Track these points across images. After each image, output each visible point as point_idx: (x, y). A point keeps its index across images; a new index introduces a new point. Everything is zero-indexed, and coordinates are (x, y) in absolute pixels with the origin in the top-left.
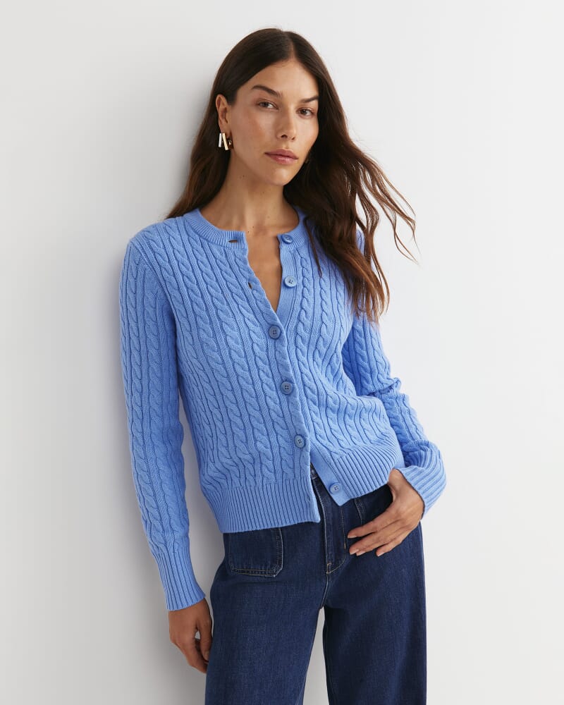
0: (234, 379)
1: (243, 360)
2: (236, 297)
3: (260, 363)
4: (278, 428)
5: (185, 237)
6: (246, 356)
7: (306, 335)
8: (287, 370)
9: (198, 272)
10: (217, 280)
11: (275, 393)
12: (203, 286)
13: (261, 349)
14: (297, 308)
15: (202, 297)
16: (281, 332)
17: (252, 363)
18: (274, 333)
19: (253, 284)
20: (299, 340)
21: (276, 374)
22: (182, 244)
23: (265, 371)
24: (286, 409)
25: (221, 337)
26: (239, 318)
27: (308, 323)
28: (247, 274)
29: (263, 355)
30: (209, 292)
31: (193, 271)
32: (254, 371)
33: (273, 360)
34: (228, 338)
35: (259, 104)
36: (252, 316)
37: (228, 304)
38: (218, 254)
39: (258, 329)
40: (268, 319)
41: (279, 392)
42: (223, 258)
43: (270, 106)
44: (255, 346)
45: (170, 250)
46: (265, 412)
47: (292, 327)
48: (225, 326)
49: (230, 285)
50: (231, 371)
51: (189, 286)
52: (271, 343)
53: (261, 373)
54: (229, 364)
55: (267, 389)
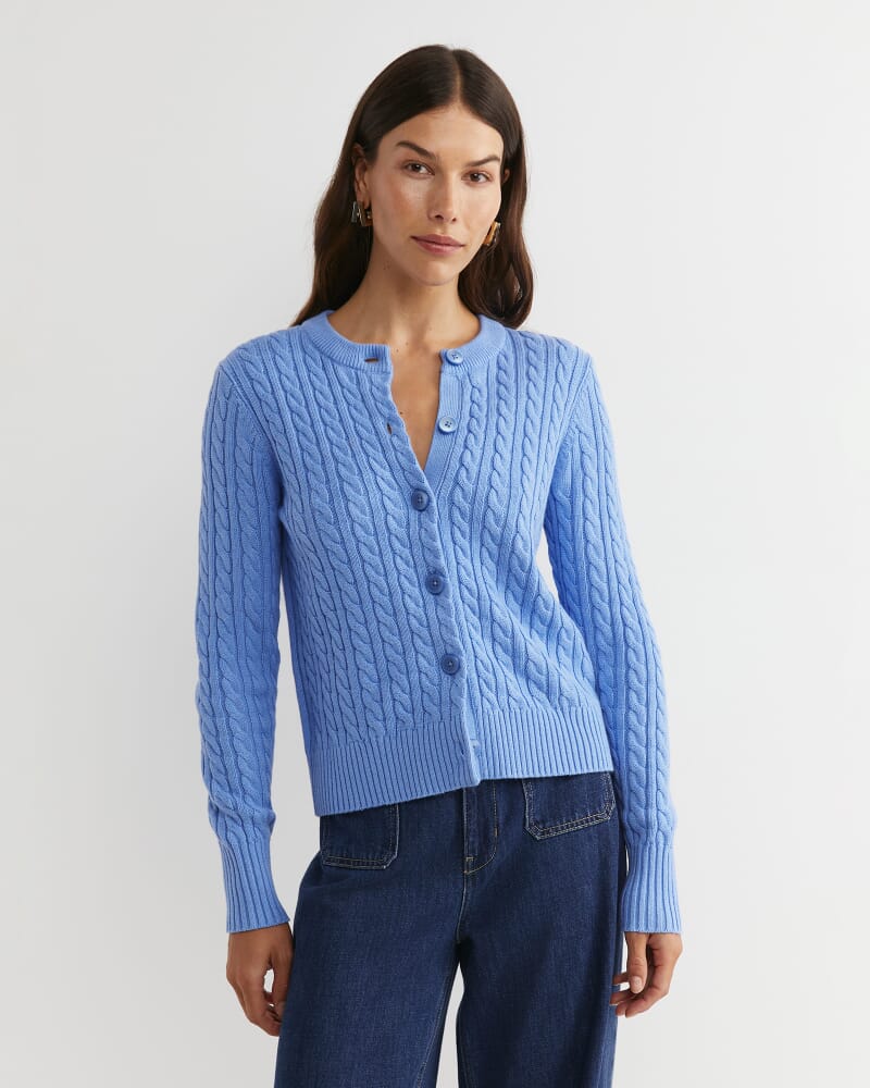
0: (357, 566)
1: (372, 538)
2: (366, 445)
3: (397, 545)
4: (419, 642)
5: (299, 355)
6: (376, 534)
7: (466, 506)
8: (437, 557)
9: (314, 407)
10: (341, 420)
11: (417, 590)
12: (320, 428)
13: (399, 524)
14: (455, 464)
15: (318, 444)
16: (429, 500)
17: (384, 544)
18: (418, 501)
19: (394, 427)
20: (457, 514)
21: (420, 562)
22: (293, 366)
23: (403, 556)
24: (432, 615)
25: (340, 503)
26: (369, 476)
27: (470, 487)
28: (385, 411)
29: (402, 532)
30: (328, 438)
31: (307, 406)
32: (388, 556)
33: (415, 537)
34: (351, 505)
35: (406, 167)
36: (387, 474)
37: (354, 456)
38: (346, 380)
39: (395, 495)
40: (411, 478)
41: (424, 589)
42: (354, 387)
43: (423, 170)
44: (390, 518)
45: (274, 374)
46: (402, 618)
47: (445, 493)
48: (346, 486)
49: (360, 428)
50: (354, 554)
51: (300, 428)
52: (414, 515)
53: (398, 560)
54: (351, 544)
55: (406, 584)
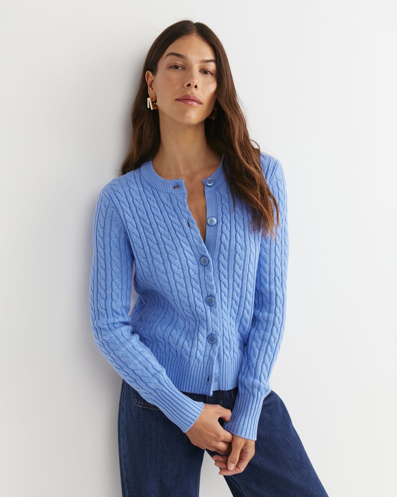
0: (175, 293)
1: (182, 280)
2: (178, 234)
3: (194, 283)
5: (141, 189)
6: (184, 278)
7: (225, 263)
8: (212, 289)
9: (151, 215)
10: (165, 221)
11: (202, 304)
12: (155, 226)
13: (195, 273)
14: (218, 242)
15: (154, 234)
16: (209, 262)
17: (188, 282)
18: (204, 262)
19: (191, 224)
20: (221, 267)
21: (204, 290)
22: (139, 194)
23: (197, 288)
25: (168, 264)
26: (180, 250)
27: (226, 253)
28: (186, 215)
29: (196, 277)
30: (159, 230)
31: (147, 215)
32: (190, 288)
33: (202, 281)
34: (173, 265)
36: (189, 248)
37: (173, 240)
38: (165, 200)
39: (193, 258)
40: (200, 251)
41: (205, 304)
42: (169, 203)
44: (191, 270)
47: (216, 256)
48: (170, 257)
49: (174, 225)
50: (174, 288)
51: (144, 226)
52: (201, 268)
53: (194, 290)
54: (173, 283)
55: (197, 301)
